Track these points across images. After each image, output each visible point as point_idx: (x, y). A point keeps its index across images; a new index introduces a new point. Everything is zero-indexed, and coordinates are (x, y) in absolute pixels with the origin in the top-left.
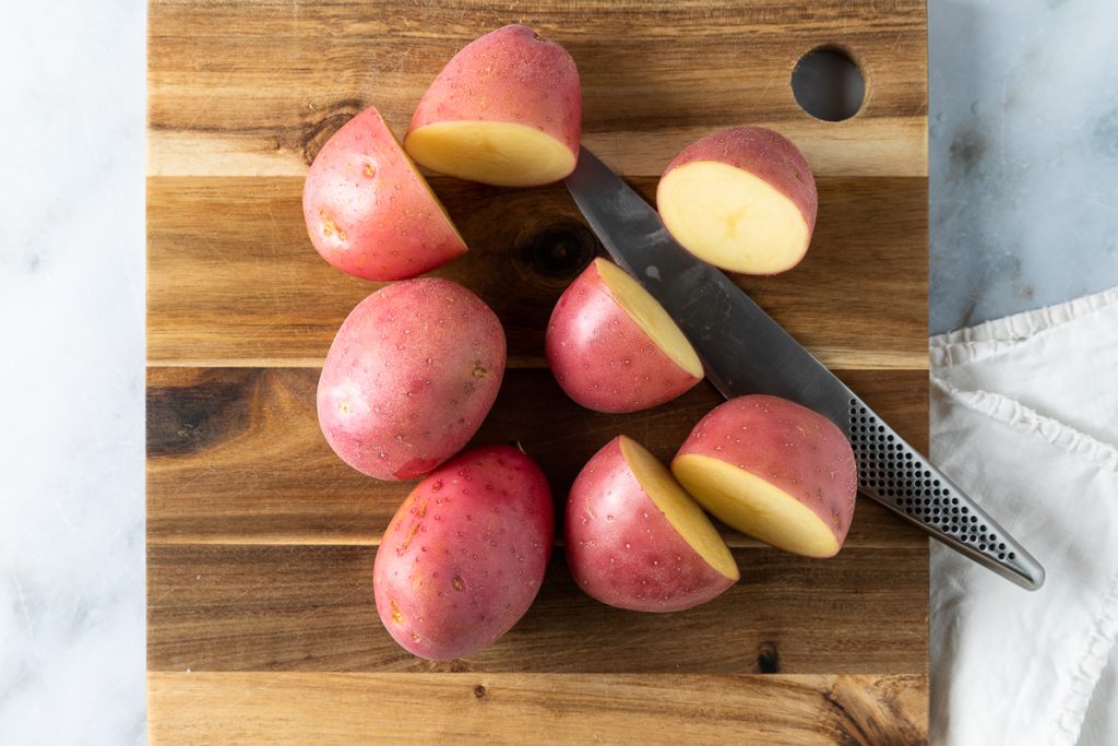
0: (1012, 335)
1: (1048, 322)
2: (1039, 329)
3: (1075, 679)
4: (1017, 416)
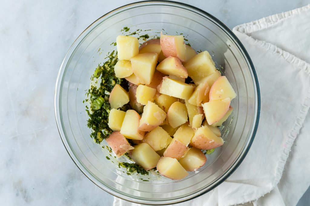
1: (283, 17)
2: (281, 19)
3: (289, 137)
4: (276, 51)
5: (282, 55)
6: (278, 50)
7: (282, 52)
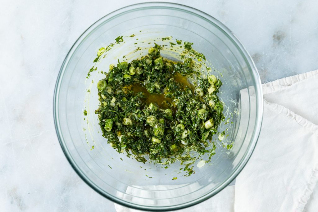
0: (286, 84)
1: (298, 79)
2: (295, 82)
3: (300, 203)
4: (288, 114)
5: (295, 118)
6: (290, 113)
7: (295, 115)
